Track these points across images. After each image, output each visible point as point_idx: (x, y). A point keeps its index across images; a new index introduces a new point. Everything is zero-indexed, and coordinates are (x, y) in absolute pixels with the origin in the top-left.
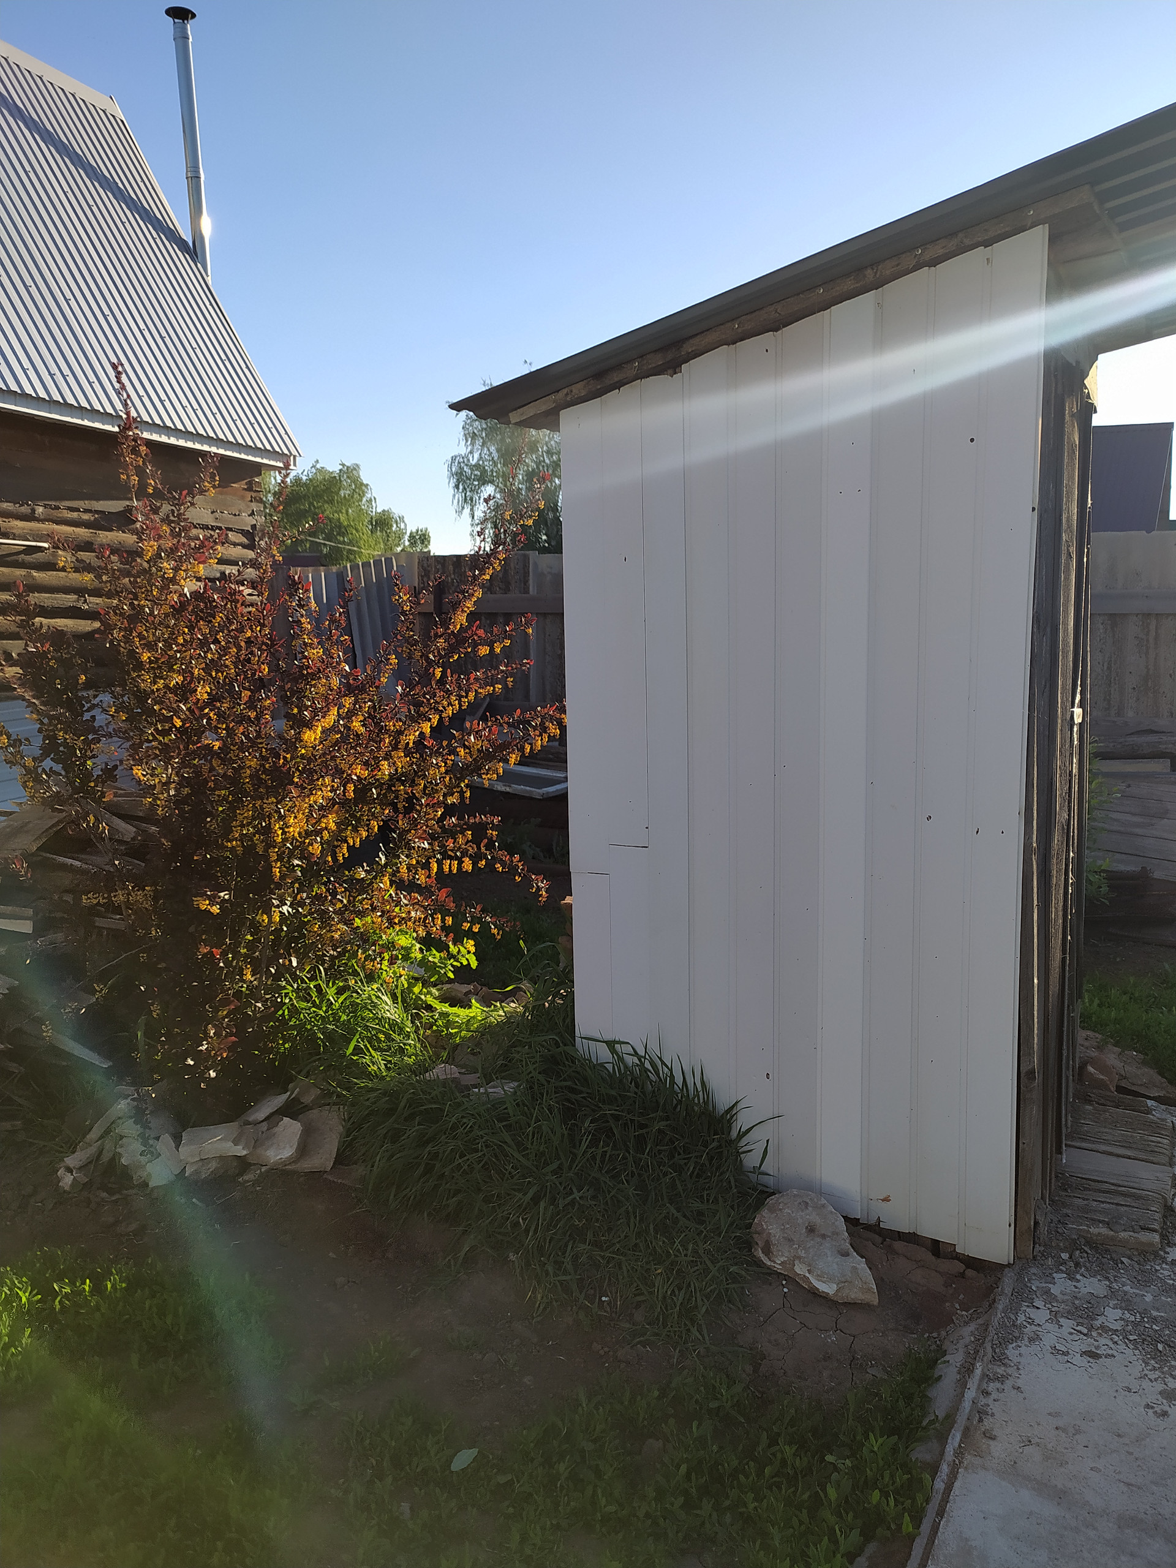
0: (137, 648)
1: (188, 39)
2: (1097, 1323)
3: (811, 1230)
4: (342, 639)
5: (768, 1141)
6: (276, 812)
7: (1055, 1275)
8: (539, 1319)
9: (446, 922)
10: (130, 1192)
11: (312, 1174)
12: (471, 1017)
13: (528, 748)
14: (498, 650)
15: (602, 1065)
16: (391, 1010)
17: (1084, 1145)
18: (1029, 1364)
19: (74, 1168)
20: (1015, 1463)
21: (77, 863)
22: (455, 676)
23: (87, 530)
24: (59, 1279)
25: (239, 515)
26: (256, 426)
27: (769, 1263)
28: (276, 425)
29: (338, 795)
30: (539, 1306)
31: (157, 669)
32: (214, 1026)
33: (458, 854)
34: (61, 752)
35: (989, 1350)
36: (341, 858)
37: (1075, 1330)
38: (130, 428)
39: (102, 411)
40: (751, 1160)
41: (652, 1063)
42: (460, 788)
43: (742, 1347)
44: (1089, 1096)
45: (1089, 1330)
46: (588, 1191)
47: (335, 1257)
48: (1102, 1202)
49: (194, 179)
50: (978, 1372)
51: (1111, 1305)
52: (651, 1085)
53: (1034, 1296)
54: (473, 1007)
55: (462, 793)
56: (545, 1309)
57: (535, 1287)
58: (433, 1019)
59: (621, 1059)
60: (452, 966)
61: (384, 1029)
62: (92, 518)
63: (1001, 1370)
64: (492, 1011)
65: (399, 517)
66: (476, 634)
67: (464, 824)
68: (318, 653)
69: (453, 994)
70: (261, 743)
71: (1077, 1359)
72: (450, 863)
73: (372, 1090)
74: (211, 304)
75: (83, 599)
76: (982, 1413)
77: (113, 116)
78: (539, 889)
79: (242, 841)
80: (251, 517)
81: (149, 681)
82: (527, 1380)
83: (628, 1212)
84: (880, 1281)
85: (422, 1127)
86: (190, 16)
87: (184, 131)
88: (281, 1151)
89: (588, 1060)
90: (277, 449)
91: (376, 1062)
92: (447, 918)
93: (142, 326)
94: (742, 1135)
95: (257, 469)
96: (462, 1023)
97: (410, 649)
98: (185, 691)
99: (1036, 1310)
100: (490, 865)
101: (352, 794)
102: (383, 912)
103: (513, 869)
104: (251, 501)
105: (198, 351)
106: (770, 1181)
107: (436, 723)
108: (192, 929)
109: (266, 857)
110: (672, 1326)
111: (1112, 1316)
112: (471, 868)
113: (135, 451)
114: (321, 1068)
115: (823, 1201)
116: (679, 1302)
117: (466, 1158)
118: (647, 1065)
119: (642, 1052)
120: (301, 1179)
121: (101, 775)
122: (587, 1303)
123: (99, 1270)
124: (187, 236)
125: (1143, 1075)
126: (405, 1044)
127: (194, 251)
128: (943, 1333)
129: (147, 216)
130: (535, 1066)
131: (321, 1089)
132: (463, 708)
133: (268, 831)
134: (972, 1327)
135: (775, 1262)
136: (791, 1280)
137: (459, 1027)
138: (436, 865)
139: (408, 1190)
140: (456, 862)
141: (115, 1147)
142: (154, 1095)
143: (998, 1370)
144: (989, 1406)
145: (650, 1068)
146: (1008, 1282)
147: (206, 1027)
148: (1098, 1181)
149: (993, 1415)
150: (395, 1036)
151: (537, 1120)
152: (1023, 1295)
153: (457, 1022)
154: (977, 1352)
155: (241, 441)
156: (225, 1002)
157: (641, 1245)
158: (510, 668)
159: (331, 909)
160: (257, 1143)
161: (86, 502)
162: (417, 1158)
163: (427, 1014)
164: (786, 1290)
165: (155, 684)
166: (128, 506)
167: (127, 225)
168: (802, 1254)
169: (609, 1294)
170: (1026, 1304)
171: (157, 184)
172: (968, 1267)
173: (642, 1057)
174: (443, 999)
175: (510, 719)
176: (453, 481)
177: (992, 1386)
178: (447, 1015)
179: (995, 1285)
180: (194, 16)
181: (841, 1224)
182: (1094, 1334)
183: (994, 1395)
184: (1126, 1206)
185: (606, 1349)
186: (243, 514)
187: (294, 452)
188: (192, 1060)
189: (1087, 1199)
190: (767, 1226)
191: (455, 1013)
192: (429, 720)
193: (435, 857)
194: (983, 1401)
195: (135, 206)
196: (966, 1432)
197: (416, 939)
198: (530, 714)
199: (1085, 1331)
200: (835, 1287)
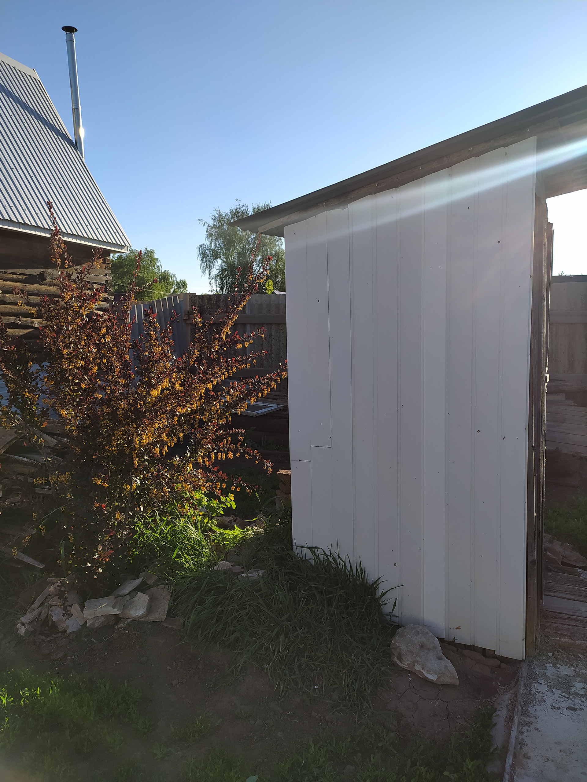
0: (61, 347)
1: (74, 41)
2: (572, 691)
3: (422, 646)
4: (169, 342)
5: (396, 599)
6: (136, 432)
7: (546, 665)
8: (283, 699)
9: (223, 486)
10: (58, 635)
11: (155, 622)
12: (236, 535)
13: (260, 395)
14: (247, 346)
15: (307, 560)
16: (193, 533)
17: (550, 594)
18: (541, 715)
19: (26, 623)
20: (542, 772)
21: (25, 459)
22: (225, 359)
23: (21, 284)
24: (23, 688)
25: (99, 276)
26: (108, 231)
27: (401, 665)
28: (118, 230)
29: (169, 423)
30: (282, 693)
31: (71, 358)
32: (102, 545)
33: (226, 450)
34: (19, 402)
35: (520, 708)
36: (164, 453)
37: (561, 695)
38: (57, 235)
39: (30, 224)
40: (387, 609)
41: (334, 559)
42: (226, 416)
43: (390, 711)
44: (549, 567)
45: (569, 695)
46: (305, 628)
47: (170, 669)
48: (565, 625)
49: (76, 109)
50: (516, 720)
51: (577, 681)
52: (333, 570)
53: (538, 677)
54: (235, 530)
55: (227, 418)
56: (285, 694)
57: (279, 682)
58: (216, 537)
59: (318, 558)
60: (222, 507)
61: (191, 544)
62: (24, 278)
63: (527, 719)
64: (246, 531)
65: (173, 275)
66: (236, 338)
67: (227, 434)
68: (159, 349)
69: (224, 522)
70: (130, 397)
71: (565, 712)
72: (222, 455)
73: (187, 577)
74: (85, 171)
75: (18, 318)
76: (521, 744)
77: (35, 78)
78: (268, 467)
79: (117, 447)
80: (105, 277)
81: (67, 364)
82: (279, 734)
83: (326, 639)
84: (458, 672)
85: (215, 596)
86: (74, 30)
87: (71, 86)
88: (138, 611)
89: (300, 558)
90: (119, 243)
91: (188, 561)
92: (223, 484)
93: (50, 182)
94: (383, 595)
95: (108, 252)
96: (231, 539)
97: (201, 346)
98: (86, 370)
99: (540, 685)
100: (242, 455)
101: (176, 422)
102: (190, 482)
103: (254, 457)
104: (105, 269)
105: (78, 194)
106: (397, 620)
107: (215, 384)
108: (91, 495)
109: (130, 455)
110: (353, 701)
111: (579, 687)
112: (232, 457)
113: (59, 246)
114: (159, 566)
115: (427, 630)
116: (356, 689)
117: (239, 613)
118: (331, 560)
119: (328, 553)
120: (149, 626)
121: (41, 414)
122: (307, 690)
123: (44, 682)
124: (72, 138)
125: (574, 556)
126: (202, 552)
127: (76, 145)
128: (493, 699)
129: (52, 128)
130: (272, 561)
131: (157, 576)
132: (230, 376)
133: (132, 441)
134: (508, 695)
135: (404, 664)
136: (413, 673)
137: (229, 541)
138: (214, 456)
139: (209, 630)
140: (225, 454)
141: (48, 612)
142: (68, 582)
143: (526, 719)
144: (524, 740)
145: (332, 561)
146: (524, 671)
147: (98, 546)
148: (561, 613)
149: (527, 745)
150: (197, 547)
151: (277, 591)
152: (532, 677)
153: (229, 538)
154: (513, 709)
155: (100, 239)
156: (107, 532)
157: (334, 657)
158: (255, 355)
159: (164, 482)
160: (125, 607)
161: (21, 270)
162: (213, 613)
163: (213, 535)
164: (410, 679)
165: (70, 366)
166: (42, 271)
167: (42, 132)
168: (418, 659)
169: (318, 684)
170: (535, 682)
171: (57, 112)
172: (502, 662)
173: (329, 556)
174: (219, 526)
175: (253, 381)
176: (201, 257)
177: (524, 729)
178: (223, 534)
179: (516, 672)
180: (76, 30)
181: (437, 641)
182: (571, 697)
183: (526, 734)
184: (577, 626)
185: (319, 715)
186: (101, 275)
187: (127, 244)
188: (90, 564)
189: (557, 623)
190: (399, 644)
191: (227, 533)
192: (212, 382)
193: (213, 452)
194: (521, 737)
195: (45, 122)
196: (515, 756)
197: (204, 494)
198: (263, 378)
199: (567, 696)
200: (436, 676)
